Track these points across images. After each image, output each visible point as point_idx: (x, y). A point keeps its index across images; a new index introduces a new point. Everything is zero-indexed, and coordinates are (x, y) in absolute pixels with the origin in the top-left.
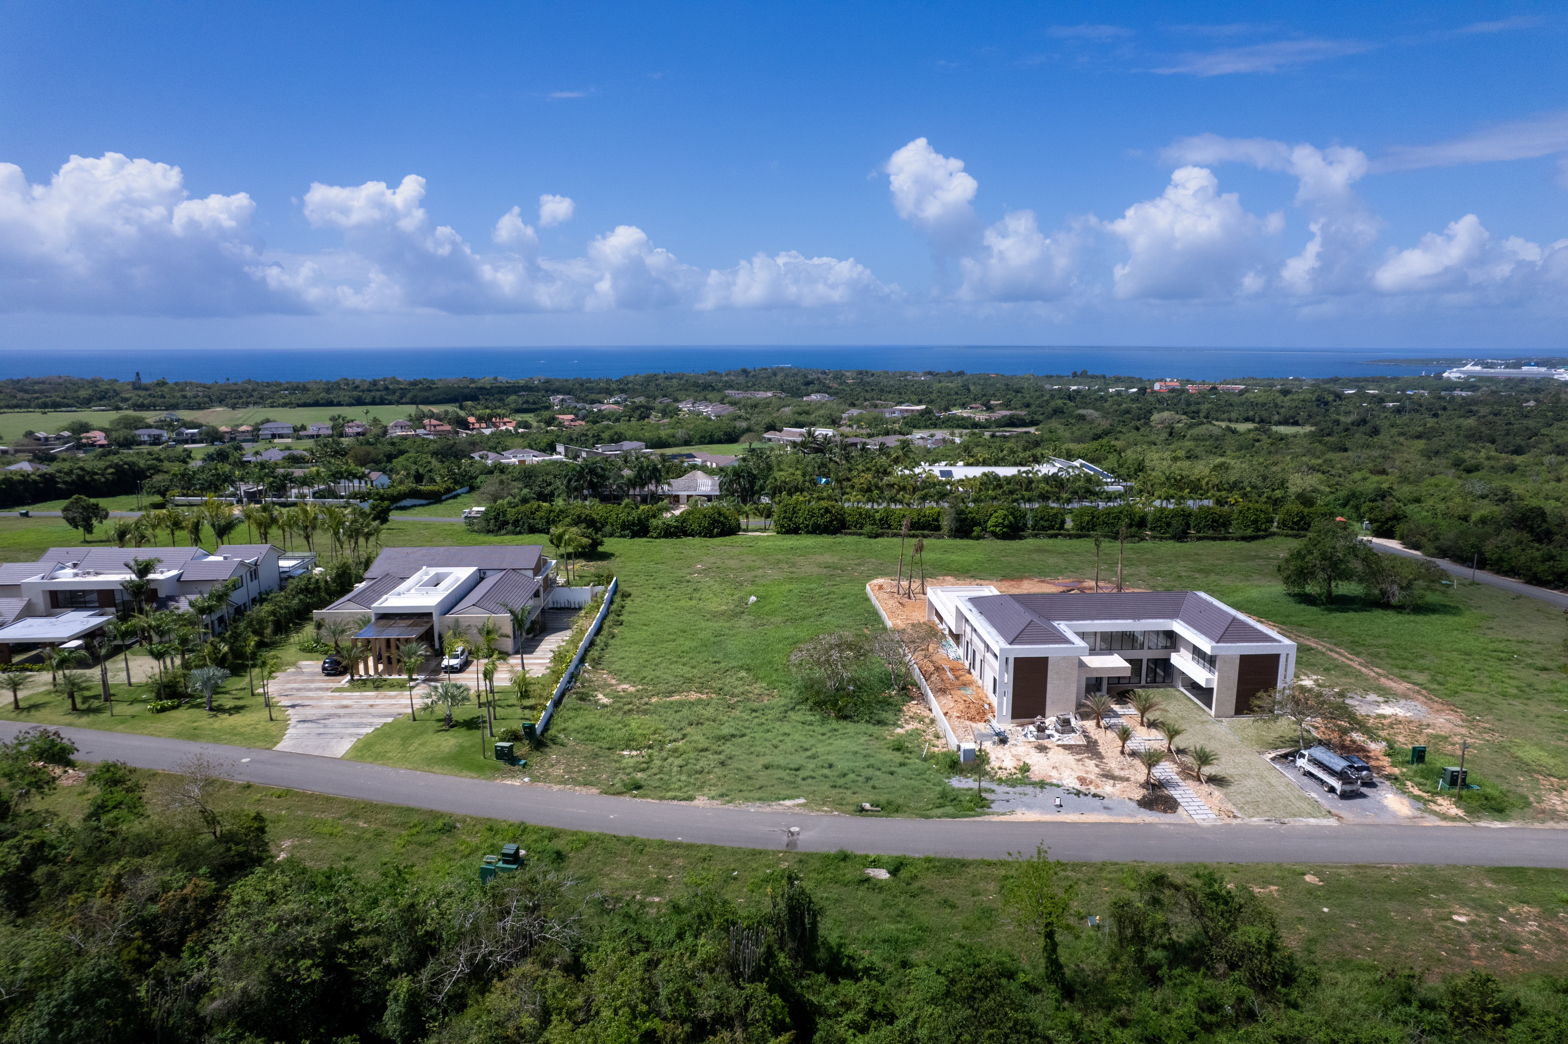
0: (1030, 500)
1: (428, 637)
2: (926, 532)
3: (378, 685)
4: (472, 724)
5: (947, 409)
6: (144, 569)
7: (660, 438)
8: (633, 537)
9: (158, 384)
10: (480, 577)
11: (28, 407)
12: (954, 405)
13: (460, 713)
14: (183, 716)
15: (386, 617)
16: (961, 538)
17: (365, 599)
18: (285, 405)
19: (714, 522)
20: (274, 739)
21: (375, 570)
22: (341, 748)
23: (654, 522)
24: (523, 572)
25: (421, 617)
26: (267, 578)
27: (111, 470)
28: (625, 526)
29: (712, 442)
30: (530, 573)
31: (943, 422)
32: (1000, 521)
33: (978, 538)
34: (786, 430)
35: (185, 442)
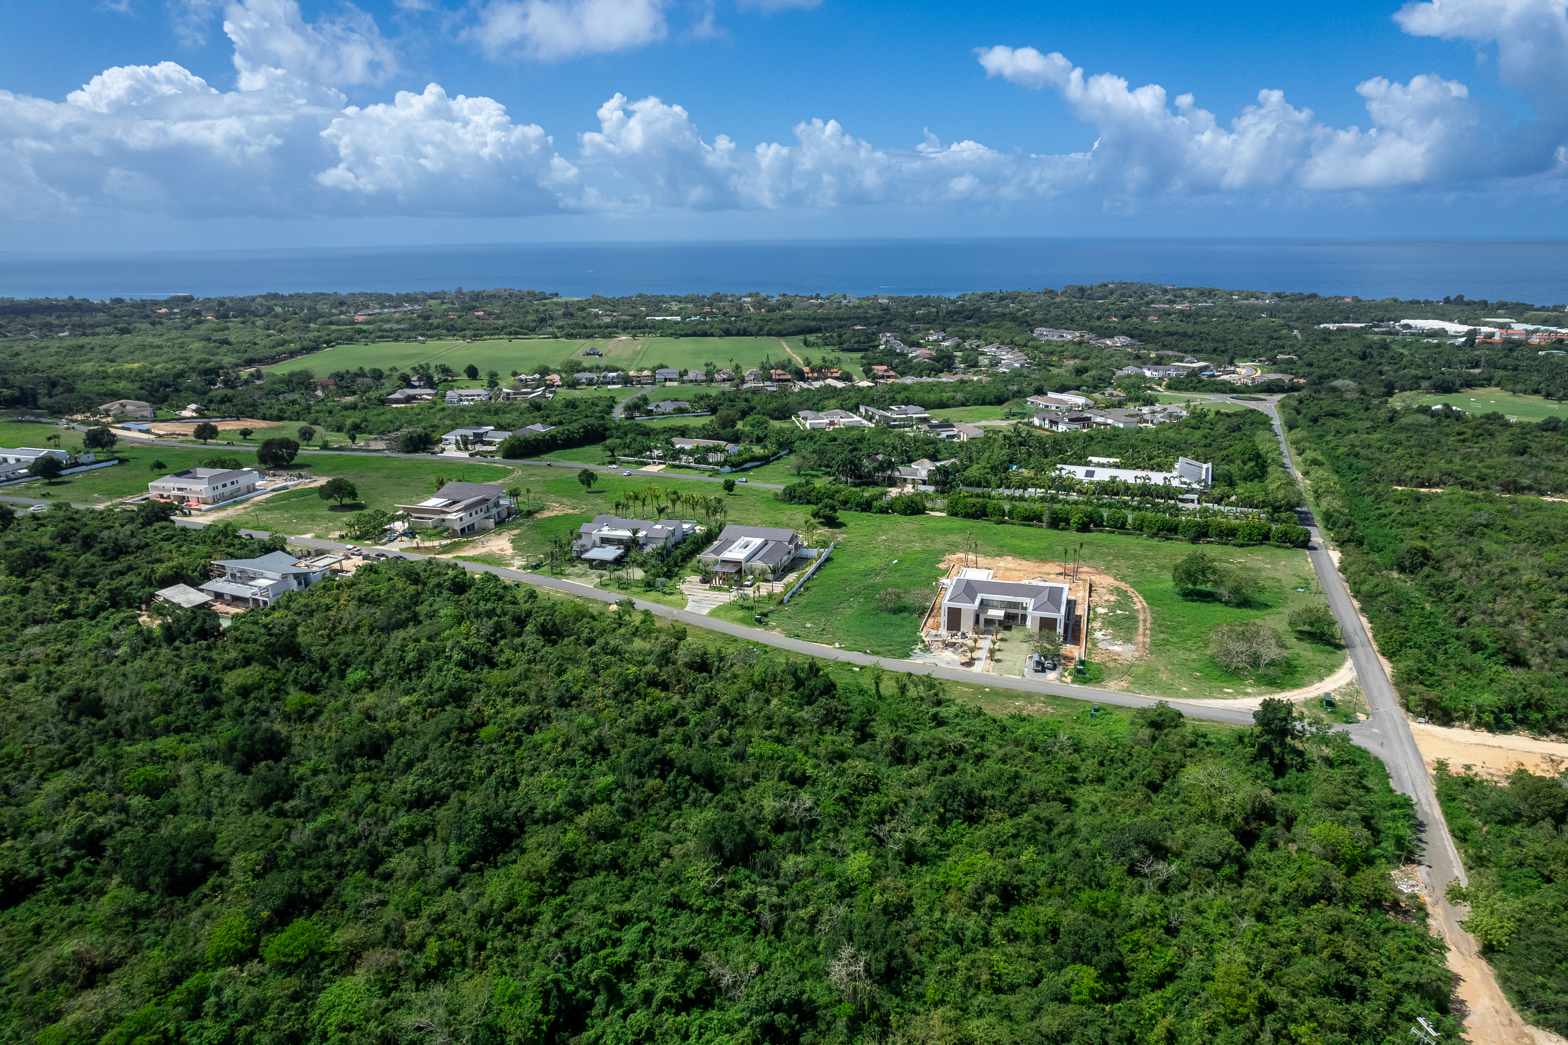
1: (739, 572)
2: (1032, 523)
3: (719, 589)
4: (749, 608)
5: (1230, 363)
6: (635, 532)
7: (941, 400)
8: (861, 511)
10: (766, 543)
11: (500, 334)
12: (1245, 357)
13: (746, 604)
14: (653, 594)
15: (725, 562)
16: (1052, 528)
17: (717, 551)
18: (671, 335)
19: (908, 507)
20: (684, 606)
21: (722, 536)
22: (705, 612)
23: (879, 500)
24: (784, 543)
25: (737, 563)
26: (678, 536)
28: (858, 505)
31: (1203, 386)
32: (1077, 520)
33: (1063, 529)
34: (1051, 395)
35: (609, 383)
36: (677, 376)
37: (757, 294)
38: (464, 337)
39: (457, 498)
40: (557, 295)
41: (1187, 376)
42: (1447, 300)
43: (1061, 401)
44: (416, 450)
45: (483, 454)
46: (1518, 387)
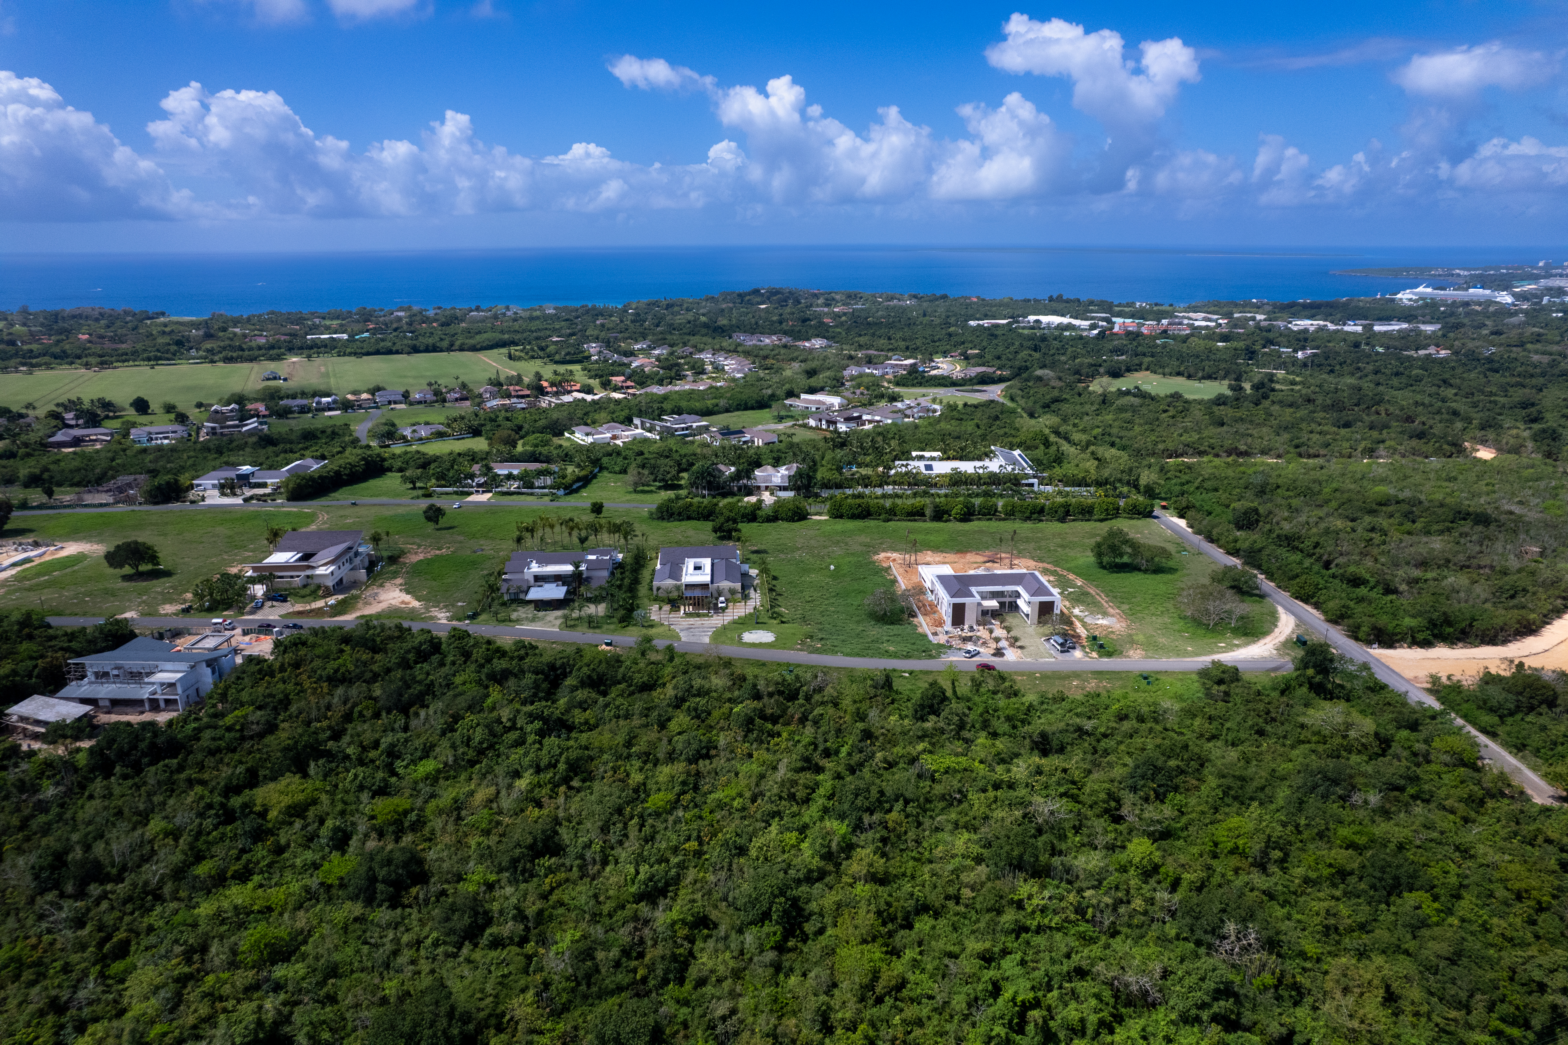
2: (917, 518)
3: (696, 615)
5: (930, 358)
6: (577, 565)
12: (937, 353)
14: (634, 629)
15: (691, 586)
16: (936, 521)
20: (677, 637)
21: (662, 560)
22: (706, 640)
24: (731, 560)
25: (703, 586)
29: (746, 408)
32: (960, 509)
33: (946, 521)
34: (803, 396)
35: (324, 410)
36: (401, 398)
37: (409, 309)
38: (87, 366)
39: (309, 550)
40: (163, 314)
41: (910, 373)
42: (1051, 299)
43: (819, 402)
44: (167, 500)
45: (259, 498)
46: (1167, 370)
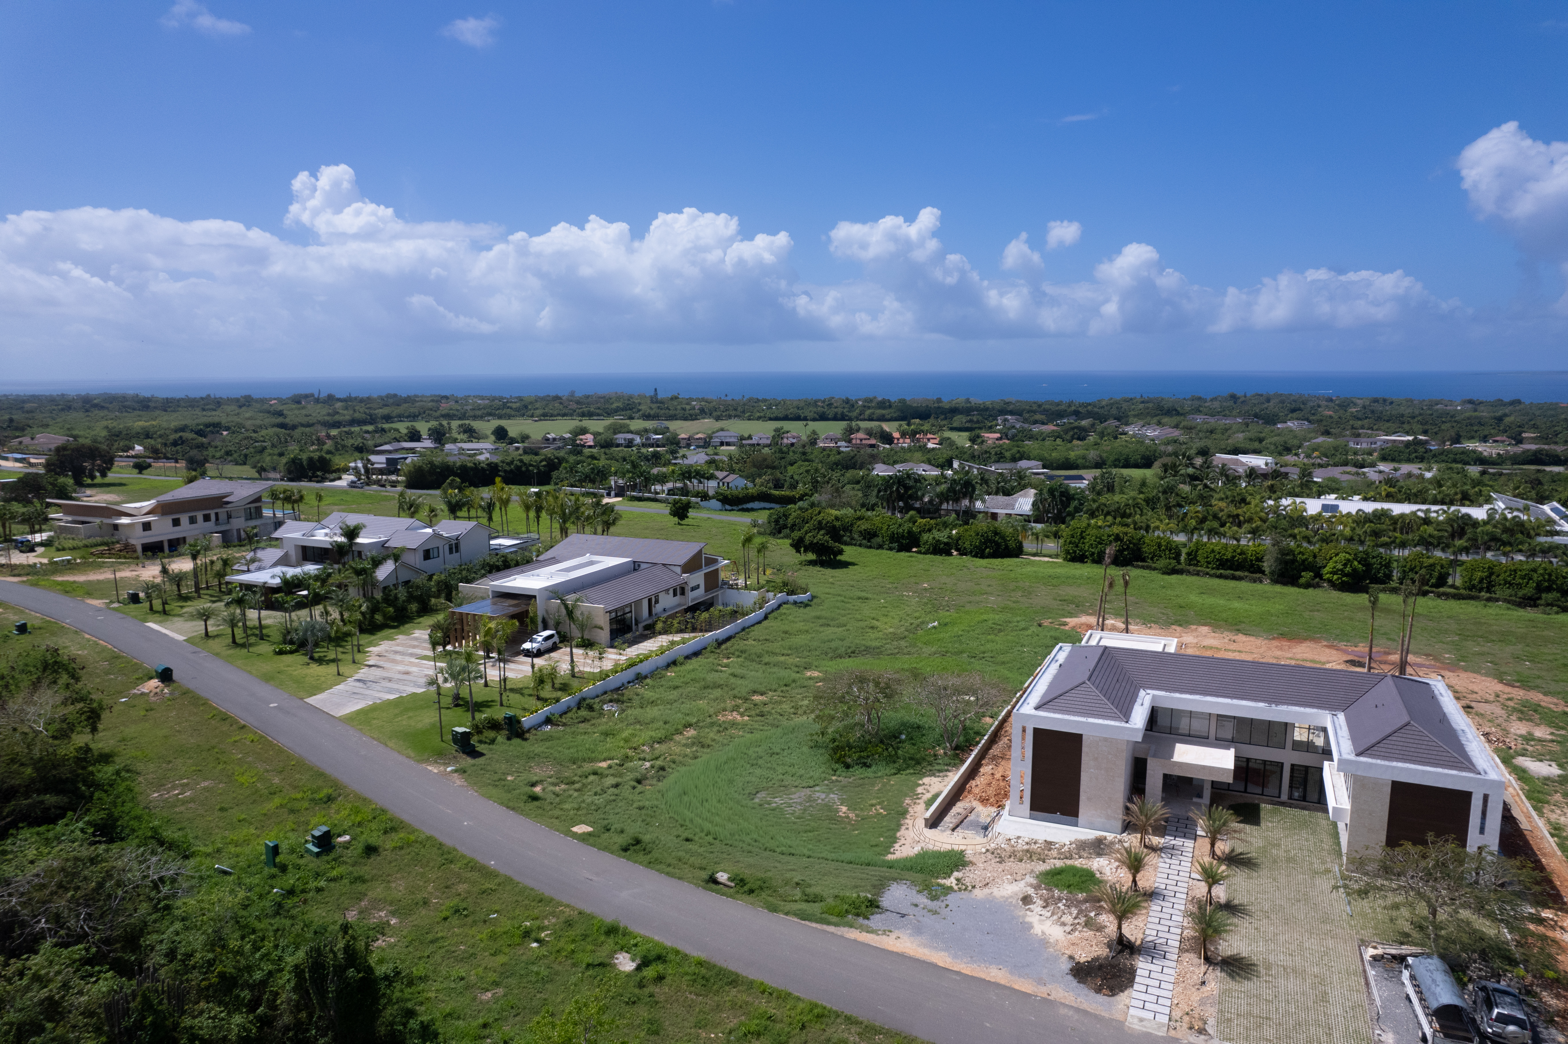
0: (1403, 545)
2: (1238, 573)
4: (476, 706)
5: (1457, 440)
6: (351, 533)
7: (1067, 459)
8: (899, 551)
9: (672, 399)
10: (634, 568)
11: (571, 415)
12: (1472, 438)
14: (288, 661)
16: (1285, 584)
18: (759, 418)
20: (317, 692)
21: (549, 554)
22: (352, 708)
23: (925, 537)
24: (672, 567)
26: (470, 552)
27: (544, 463)
30: (678, 570)
31: (1434, 456)
32: (1340, 566)
33: (1307, 586)
36: (736, 440)
38: (532, 417)
